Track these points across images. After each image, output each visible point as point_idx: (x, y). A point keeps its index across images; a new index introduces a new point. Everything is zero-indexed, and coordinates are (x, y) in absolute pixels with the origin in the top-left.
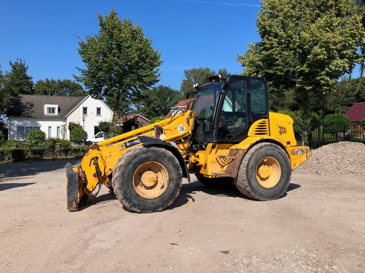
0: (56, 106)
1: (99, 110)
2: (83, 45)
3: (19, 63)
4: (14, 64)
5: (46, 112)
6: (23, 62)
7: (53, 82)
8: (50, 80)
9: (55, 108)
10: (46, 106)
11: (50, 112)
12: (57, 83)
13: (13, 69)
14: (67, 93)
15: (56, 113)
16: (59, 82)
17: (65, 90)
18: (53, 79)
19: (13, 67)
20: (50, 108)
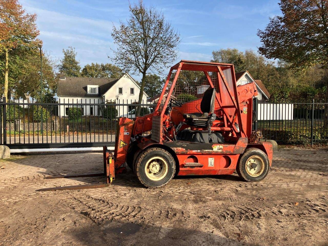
0: (97, 87)
3: (70, 50)
4: (66, 51)
5: (88, 92)
6: (73, 50)
8: (95, 64)
10: (89, 87)
11: (92, 92)
12: (100, 67)
13: (65, 56)
14: (109, 75)
15: (97, 92)
16: (102, 66)
17: (107, 72)
18: (98, 63)
19: (65, 54)
20: (92, 88)
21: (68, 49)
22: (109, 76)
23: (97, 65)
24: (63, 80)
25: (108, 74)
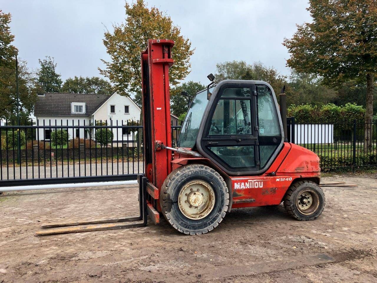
0: (83, 104)
1: (127, 109)
2: (108, 35)
3: (48, 61)
4: (43, 62)
5: (73, 111)
6: (52, 60)
7: (82, 79)
8: (79, 78)
9: (82, 106)
10: (73, 105)
11: (77, 111)
12: (85, 81)
13: (42, 67)
14: (96, 90)
15: (84, 111)
16: (88, 79)
17: (93, 87)
18: (82, 77)
19: (42, 65)
20: (77, 106)
21: (45, 59)
22: (96, 92)
23: (81, 79)
24: (42, 96)
25: (94, 90)
